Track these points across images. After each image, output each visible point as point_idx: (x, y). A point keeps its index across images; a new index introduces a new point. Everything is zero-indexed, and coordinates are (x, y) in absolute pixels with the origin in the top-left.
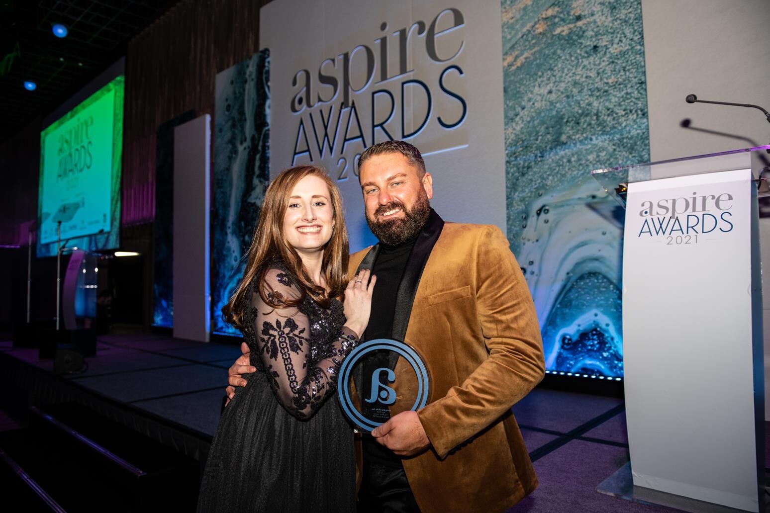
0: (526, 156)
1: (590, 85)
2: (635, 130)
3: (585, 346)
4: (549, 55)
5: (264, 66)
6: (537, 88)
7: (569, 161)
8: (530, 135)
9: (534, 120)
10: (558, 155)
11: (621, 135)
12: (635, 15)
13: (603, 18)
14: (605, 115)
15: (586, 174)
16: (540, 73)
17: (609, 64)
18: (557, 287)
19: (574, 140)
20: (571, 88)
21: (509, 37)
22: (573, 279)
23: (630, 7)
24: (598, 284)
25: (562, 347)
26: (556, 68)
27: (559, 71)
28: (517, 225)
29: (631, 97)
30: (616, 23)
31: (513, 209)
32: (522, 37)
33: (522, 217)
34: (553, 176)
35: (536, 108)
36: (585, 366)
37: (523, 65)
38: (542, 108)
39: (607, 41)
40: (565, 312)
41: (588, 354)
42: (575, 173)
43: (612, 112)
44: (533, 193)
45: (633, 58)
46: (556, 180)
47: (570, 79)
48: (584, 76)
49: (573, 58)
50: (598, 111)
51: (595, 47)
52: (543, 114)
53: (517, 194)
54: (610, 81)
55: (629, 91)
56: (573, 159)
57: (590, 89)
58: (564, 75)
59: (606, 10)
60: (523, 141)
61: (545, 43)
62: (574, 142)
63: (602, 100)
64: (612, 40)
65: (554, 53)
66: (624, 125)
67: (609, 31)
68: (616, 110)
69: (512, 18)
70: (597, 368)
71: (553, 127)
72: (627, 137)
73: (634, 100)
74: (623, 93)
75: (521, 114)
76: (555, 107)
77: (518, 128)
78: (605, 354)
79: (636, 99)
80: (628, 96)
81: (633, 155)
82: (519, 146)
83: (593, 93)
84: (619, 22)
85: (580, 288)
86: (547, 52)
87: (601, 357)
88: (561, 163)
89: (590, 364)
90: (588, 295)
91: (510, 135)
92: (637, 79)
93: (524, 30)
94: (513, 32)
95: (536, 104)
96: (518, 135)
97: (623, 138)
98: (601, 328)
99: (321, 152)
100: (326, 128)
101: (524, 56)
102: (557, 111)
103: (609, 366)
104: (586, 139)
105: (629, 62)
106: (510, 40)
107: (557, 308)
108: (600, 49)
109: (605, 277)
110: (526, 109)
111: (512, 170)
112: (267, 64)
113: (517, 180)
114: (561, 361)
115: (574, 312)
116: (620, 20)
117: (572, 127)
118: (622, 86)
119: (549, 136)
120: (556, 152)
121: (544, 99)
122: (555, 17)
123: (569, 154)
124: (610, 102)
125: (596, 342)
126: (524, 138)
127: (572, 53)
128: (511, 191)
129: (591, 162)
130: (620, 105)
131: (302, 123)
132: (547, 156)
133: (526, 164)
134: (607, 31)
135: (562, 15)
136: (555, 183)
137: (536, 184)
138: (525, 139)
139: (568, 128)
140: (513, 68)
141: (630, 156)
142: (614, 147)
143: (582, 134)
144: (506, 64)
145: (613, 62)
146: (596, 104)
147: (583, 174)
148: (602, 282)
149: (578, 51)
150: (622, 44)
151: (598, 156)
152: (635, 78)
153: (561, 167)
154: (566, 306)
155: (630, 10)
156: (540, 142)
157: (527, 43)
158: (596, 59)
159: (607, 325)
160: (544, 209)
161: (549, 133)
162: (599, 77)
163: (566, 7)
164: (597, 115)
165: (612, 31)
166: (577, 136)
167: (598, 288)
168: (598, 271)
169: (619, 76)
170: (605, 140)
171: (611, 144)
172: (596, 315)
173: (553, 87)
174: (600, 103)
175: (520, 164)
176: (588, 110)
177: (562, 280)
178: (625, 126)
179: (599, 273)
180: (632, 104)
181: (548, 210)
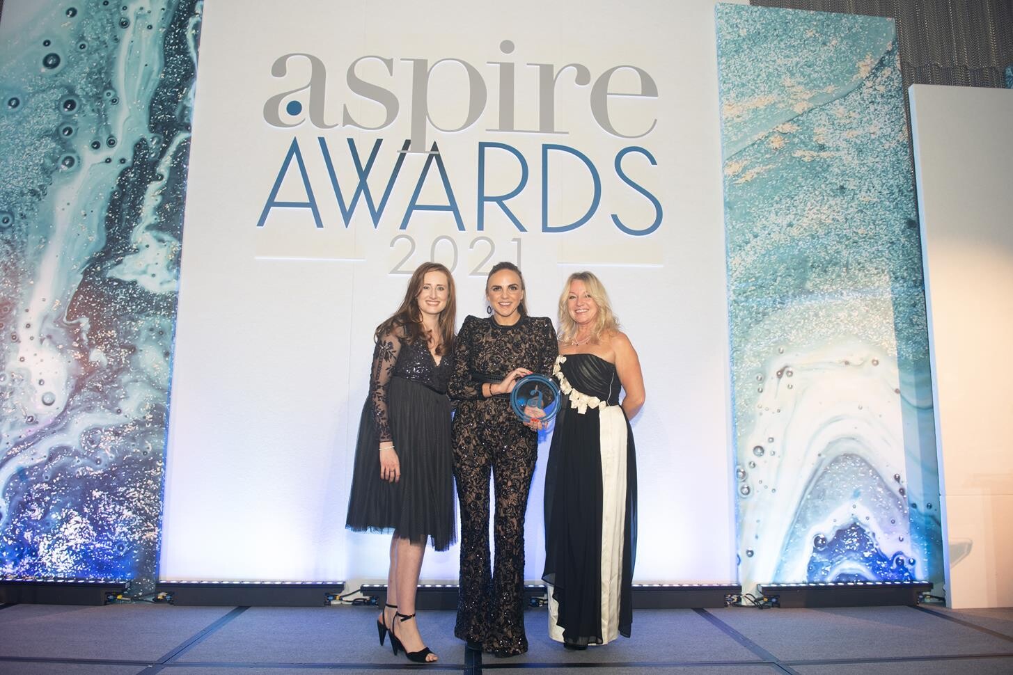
0: (761, 298)
1: (838, 230)
2: (887, 294)
3: (842, 545)
4: (787, 179)
5: (191, 11)
6: (773, 215)
7: (816, 315)
8: (765, 273)
9: (771, 255)
10: (802, 304)
11: (874, 296)
12: (883, 166)
13: (850, 158)
14: (855, 270)
15: (836, 334)
16: (776, 198)
17: (858, 212)
18: (806, 473)
19: (822, 290)
20: (816, 227)
21: (734, 139)
22: (826, 462)
23: (877, 156)
24: (855, 468)
25: (815, 550)
26: (796, 198)
27: (801, 203)
28: (750, 388)
29: (883, 256)
30: (863, 169)
31: (744, 365)
32: (753, 145)
33: (757, 378)
34: (797, 330)
35: (773, 240)
36: (844, 572)
37: (754, 181)
38: (781, 242)
39: (855, 186)
40: (816, 504)
41: (846, 556)
42: (824, 331)
43: (863, 267)
44: (772, 349)
45: (883, 213)
46: (801, 335)
47: (815, 217)
48: (831, 217)
49: (817, 193)
50: (847, 263)
51: (842, 188)
52: (782, 250)
53: (749, 346)
54: (860, 232)
55: (880, 248)
56: (821, 314)
57: (838, 235)
58: (807, 209)
59: (852, 150)
60: (757, 279)
61: (782, 162)
62: (822, 293)
63: (851, 252)
64: (860, 186)
65: (794, 179)
66: (877, 285)
67: (857, 174)
68: (867, 265)
69: (738, 117)
70: (859, 572)
71: (795, 270)
72: (880, 300)
73: (886, 260)
74: (874, 249)
75: (753, 242)
76: (797, 244)
77: (749, 260)
78: (867, 554)
79: (887, 259)
80: (879, 254)
81: (888, 321)
82: (751, 284)
83: (841, 240)
84: (866, 168)
85: (835, 473)
86: (785, 175)
87: (862, 559)
88: (807, 316)
89: (851, 569)
90: (844, 482)
91: (737, 266)
92: (887, 237)
93: (756, 138)
94: (740, 135)
95: (772, 236)
96: (749, 269)
97: (876, 300)
98: (860, 523)
99: (347, 216)
100: (363, 174)
101: (756, 170)
102: (799, 250)
103: (871, 568)
104: (836, 292)
105: (879, 216)
106: (735, 143)
107: (807, 499)
108: (847, 192)
109: (863, 460)
110: (759, 238)
111: (741, 314)
112: (198, 10)
113: (749, 327)
114: (814, 567)
115: (828, 504)
116: (867, 166)
117: (819, 275)
118: (872, 241)
119: (790, 279)
120: (800, 301)
121: (782, 232)
122: (794, 136)
123: (816, 306)
124: (861, 256)
125: (855, 540)
126: (757, 275)
127: (816, 186)
128: (740, 341)
129: (841, 321)
130: (872, 263)
131: (295, 148)
132: (789, 304)
133: (761, 309)
134: (854, 174)
135: (802, 137)
136: (800, 339)
137: (775, 337)
138: (760, 276)
139: (814, 275)
140: (741, 181)
141: (884, 322)
142: (867, 308)
143: (831, 285)
144: (729, 171)
145: (862, 211)
146: (845, 253)
147: (833, 333)
148: (860, 466)
149: (823, 186)
150: (871, 194)
151: (850, 315)
152: (886, 235)
153: (806, 321)
154: (818, 497)
155: (877, 160)
156: (778, 284)
157: (759, 155)
158: (844, 202)
159: (868, 518)
160: (787, 370)
161: (790, 276)
162: (848, 224)
163: (807, 129)
164: (847, 266)
165: (859, 175)
166: (826, 288)
167: (855, 473)
168: (856, 453)
169: (869, 228)
170: (857, 298)
171: (863, 304)
172: (854, 507)
173: (794, 219)
174: (850, 253)
175: (753, 307)
176: (836, 258)
177: (813, 464)
178: (878, 287)
179: (857, 456)
180: (883, 263)
181: (792, 373)
